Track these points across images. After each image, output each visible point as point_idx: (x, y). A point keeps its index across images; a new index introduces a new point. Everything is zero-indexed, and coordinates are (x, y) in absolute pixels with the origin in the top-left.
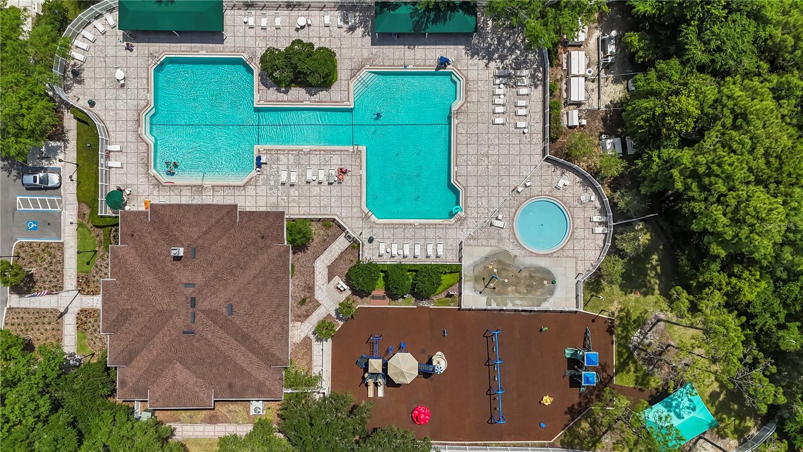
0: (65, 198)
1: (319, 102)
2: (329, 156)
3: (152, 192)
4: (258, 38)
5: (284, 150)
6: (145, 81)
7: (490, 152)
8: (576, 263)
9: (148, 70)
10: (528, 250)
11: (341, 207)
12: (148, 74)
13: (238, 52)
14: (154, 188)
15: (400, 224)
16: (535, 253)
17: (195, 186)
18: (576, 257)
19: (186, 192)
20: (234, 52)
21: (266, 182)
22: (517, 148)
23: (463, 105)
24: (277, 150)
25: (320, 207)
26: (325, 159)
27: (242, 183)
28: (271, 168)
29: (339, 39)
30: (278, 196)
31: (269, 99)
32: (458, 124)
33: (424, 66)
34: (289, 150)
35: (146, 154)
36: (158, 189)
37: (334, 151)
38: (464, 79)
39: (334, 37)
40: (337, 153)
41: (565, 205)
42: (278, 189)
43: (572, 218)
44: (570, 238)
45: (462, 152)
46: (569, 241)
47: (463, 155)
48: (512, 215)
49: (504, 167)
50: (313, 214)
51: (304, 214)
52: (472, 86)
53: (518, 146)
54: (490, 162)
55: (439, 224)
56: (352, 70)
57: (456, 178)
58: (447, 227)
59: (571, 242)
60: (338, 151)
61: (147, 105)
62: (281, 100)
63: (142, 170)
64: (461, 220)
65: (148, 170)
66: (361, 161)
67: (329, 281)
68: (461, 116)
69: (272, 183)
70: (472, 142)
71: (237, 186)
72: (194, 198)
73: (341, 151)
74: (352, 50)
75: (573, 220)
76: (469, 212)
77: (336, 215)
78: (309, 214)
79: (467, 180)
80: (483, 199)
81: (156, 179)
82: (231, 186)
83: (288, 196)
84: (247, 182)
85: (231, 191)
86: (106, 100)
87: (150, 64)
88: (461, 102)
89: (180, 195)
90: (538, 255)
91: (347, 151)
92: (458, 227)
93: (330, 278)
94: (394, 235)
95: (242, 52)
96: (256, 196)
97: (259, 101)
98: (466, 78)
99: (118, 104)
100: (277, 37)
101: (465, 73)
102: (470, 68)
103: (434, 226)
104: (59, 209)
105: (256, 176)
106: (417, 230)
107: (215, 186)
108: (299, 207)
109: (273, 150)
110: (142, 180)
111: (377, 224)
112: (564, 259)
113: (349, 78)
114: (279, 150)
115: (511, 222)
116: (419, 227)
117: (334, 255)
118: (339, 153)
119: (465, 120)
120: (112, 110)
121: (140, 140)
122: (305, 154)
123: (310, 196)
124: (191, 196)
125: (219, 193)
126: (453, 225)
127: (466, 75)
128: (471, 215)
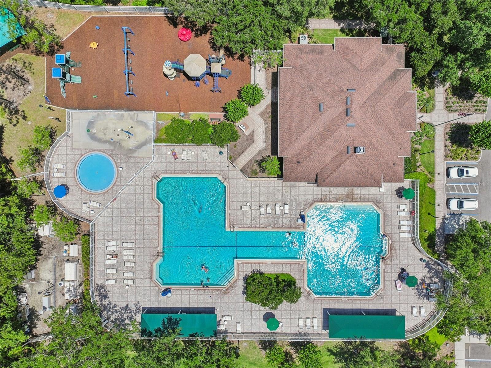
0: (443, 193)
1: (260, 263)
2: (252, 224)
3: (381, 198)
4: (304, 310)
5: (285, 228)
6: (387, 278)
7: (134, 226)
8: (72, 145)
9: (384, 286)
10: (107, 154)
11: (244, 186)
12: (384, 283)
13: (319, 300)
14: (379, 200)
15: (200, 173)
16: (102, 152)
18: (73, 149)
19: (357, 197)
20: (321, 300)
21: (298, 204)
22: (115, 229)
23: (154, 261)
24: (291, 228)
25: (259, 186)
26: (256, 222)
27: (316, 204)
28: (295, 215)
29: (245, 309)
30: (290, 194)
31: (296, 265)
32: (157, 247)
33: (183, 289)
34: (282, 228)
35: (386, 224)
36: (377, 199)
37: (249, 227)
38: (153, 280)
39: (248, 310)
40: (247, 226)
41: (80, 187)
42: (290, 199)
43: (75, 178)
44: (76, 163)
45: (155, 226)
46: (78, 161)
47: (154, 224)
48: (119, 180)
49: (124, 215)
50: (264, 181)
51: (271, 181)
52: (148, 275)
53: (114, 231)
54: (134, 219)
55: (172, 173)
56: (236, 287)
57: (159, 208)
59: (76, 160)
60: (246, 228)
62: (288, 265)
63: (389, 213)
64: (155, 176)
65: (384, 213)
66: (229, 220)
67: (253, 131)
68: (155, 252)
69: (294, 204)
70: (147, 233)
71: (320, 201)
73: (244, 227)
74: (236, 301)
75: (74, 176)
76: (150, 182)
77: (248, 181)
78: (267, 181)
79: (151, 205)
80: (139, 192)
81: (378, 206)
83: (283, 194)
84: (312, 204)
85: (324, 198)
86: (415, 264)
87: (382, 290)
88: (155, 264)
89: (361, 195)
90: (100, 150)
91: (240, 227)
92: (158, 171)
93: (252, 135)
94: (205, 165)
95: (316, 299)
96: (306, 194)
97: (304, 264)
99: (406, 261)
100: (290, 311)
101: (153, 284)
102: (149, 288)
103: (175, 172)
104: (448, 185)
105: (306, 208)
106: (188, 169)
108: (275, 186)
109: (293, 228)
110: (388, 206)
111: (217, 173)
112: (82, 147)
113: (238, 281)
114: (289, 228)
116: (187, 171)
117: (249, 151)
119: (152, 249)
120: (410, 257)
121: (390, 235)
122: (270, 225)
123: (267, 194)
124: (353, 194)
125: (333, 196)
126: (161, 173)
127: (152, 283)
128: (148, 180)
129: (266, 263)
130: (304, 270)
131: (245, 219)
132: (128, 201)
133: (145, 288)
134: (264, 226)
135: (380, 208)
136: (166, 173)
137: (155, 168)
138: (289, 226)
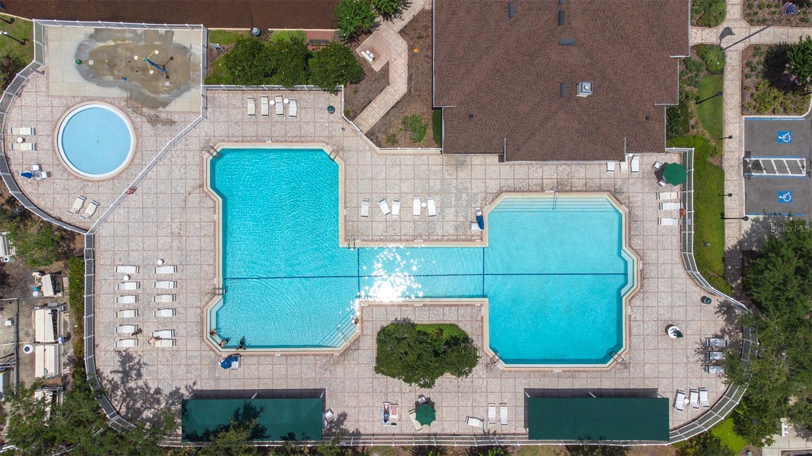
0: (739, 174)
1: (401, 305)
2: (387, 234)
3: (624, 183)
4: (483, 390)
5: (448, 240)
6: (634, 331)
7: (169, 240)
8: (48, 88)
9: (630, 346)
10: (116, 106)
11: (372, 165)
12: (630, 340)
13: (510, 371)
14: (621, 188)
15: (291, 142)
16: (106, 102)
17: (567, 191)
18: (49, 96)
19: (579, 184)
20: (515, 372)
21: (472, 199)
22: (133, 246)
23: (207, 303)
24: (457, 240)
25: (400, 165)
26: (394, 230)
27: (504, 196)
28: (466, 217)
29: (374, 390)
30: (457, 179)
31: (469, 309)
32: (213, 278)
33: (260, 356)
34: (442, 240)
35: (632, 233)
36: (616, 187)
37: (381, 240)
38: (205, 339)
39: (381, 392)
40: (378, 238)
41: (64, 168)
42: (456, 188)
43: (54, 150)
44: (57, 123)
45: (208, 240)
46: (59, 119)
47: (205, 236)
48: (139, 155)
49: (150, 220)
50: (409, 155)
51: (422, 155)
52: (195, 329)
53: (131, 248)
54: (168, 226)
55: (238, 142)
56: (358, 349)
57: (215, 205)
58: (228, 138)
59: (56, 117)
60: (377, 241)
61: (632, 299)
62: (453, 308)
63: (638, 212)
64: (209, 148)
65: (630, 212)
66: (345, 227)
67: (388, 64)
68: (208, 288)
69: (464, 196)
70: (194, 253)
71: (510, 191)
72: (568, 175)
73: (372, 240)
74: (358, 375)
75: (53, 147)
76: (197, 158)
77: (379, 155)
78: (415, 155)
79: (200, 201)
80: (178, 177)
81: (618, 200)
82: (518, 192)
83: (443, 180)
84: (497, 197)
85: (519, 185)
86: (686, 306)
87: (627, 353)
88: (210, 307)
89: (586, 179)
90: (103, 100)
91: (365, 241)
92: (212, 139)
93: (385, 71)
94: (300, 127)
95: (505, 371)
96: (485, 179)
97: (482, 305)
98: (203, 340)
99: (670, 300)
100: (458, 392)
101: (204, 347)
102: (197, 354)
103: (245, 139)
104: (748, 160)
105: (486, 205)
106: (269, 133)
107: (539, 191)
108: (428, 165)
109: (463, 241)
110: (637, 199)
111: (323, 142)
112: (66, 94)
113: (361, 338)
114: (455, 241)
115: (140, 144)
116: (266, 139)
117: (381, 101)
118: (375, 238)
119: (203, 282)
120: (677, 292)
121: (641, 252)
122: (420, 235)
123: (414, 179)
124: (572, 179)
125: (535, 182)
126: (219, 141)
127: (203, 343)
128: (194, 155)
129: (413, 306)
130: (482, 318)
131: (375, 224)
132: (157, 194)
133: (190, 354)
134: (408, 238)
135: (621, 204)
136: (228, 141)
137: (206, 132)
138: (455, 238)
